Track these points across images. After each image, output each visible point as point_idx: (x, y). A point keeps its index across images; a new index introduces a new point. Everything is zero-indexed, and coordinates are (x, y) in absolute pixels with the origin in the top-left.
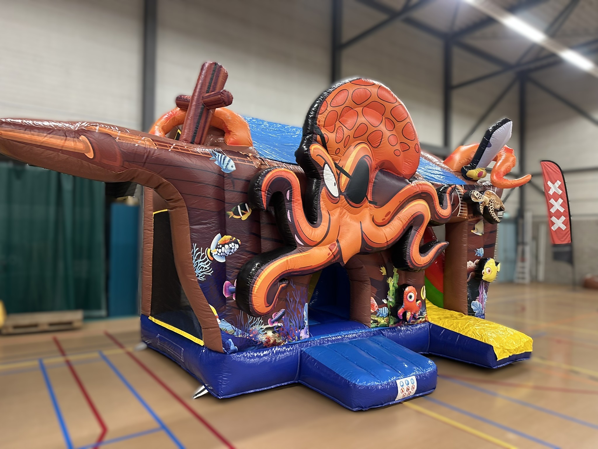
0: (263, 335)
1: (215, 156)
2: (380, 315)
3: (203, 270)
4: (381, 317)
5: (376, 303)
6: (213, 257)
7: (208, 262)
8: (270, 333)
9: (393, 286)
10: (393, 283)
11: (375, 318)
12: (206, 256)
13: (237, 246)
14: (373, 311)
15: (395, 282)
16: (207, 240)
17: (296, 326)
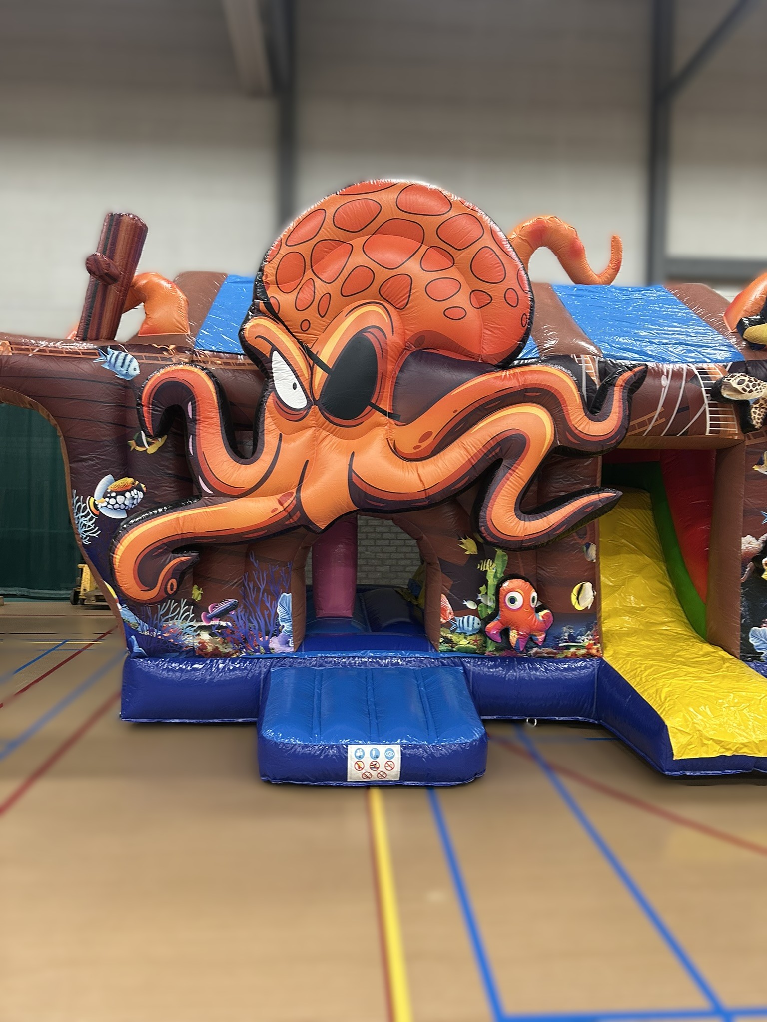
0: (195, 637)
1: (106, 356)
2: (458, 629)
3: (87, 529)
4: (460, 634)
5: (450, 606)
6: (99, 511)
7: (92, 518)
8: (205, 636)
9: (495, 577)
10: (494, 571)
11: (448, 635)
12: (88, 509)
13: (141, 495)
14: (444, 621)
15: (499, 570)
16: (89, 485)
17: (260, 629)
